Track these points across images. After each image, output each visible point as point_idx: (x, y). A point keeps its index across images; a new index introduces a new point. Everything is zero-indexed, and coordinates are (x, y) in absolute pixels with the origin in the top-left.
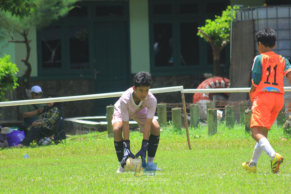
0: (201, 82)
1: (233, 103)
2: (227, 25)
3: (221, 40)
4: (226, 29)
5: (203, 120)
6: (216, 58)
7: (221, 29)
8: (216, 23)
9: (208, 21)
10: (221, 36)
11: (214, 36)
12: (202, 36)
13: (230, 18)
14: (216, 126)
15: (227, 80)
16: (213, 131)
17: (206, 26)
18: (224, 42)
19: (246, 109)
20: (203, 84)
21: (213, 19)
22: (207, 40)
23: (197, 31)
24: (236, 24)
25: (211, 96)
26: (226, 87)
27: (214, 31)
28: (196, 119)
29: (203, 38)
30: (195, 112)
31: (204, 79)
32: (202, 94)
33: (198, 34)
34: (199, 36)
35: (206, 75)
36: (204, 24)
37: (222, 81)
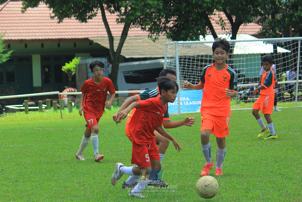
0: (63, 90)
1: (79, 99)
2: (74, 66)
3: (72, 72)
4: (74, 67)
5: (66, 107)
6: (70, 79)
7: (72, 67)
8: (70, 65)
9: (66, 64)
10: (72, 70)
11: (69, 70)
12: (64, 70)
13: (76, 63)
14: (72, 109)
15: (75, 89)
16: (71, 111)
18: (73, 73)
20: (65, 91)
21: (69, 63)
22: (66, 72)
24: (79, 66)
25: (68, 96)
26: (74, 92)
27: (69, 68)
28: (63, 106)
29: (64, 72)
30: (63, 103)
31: (64, 89)
32: (64, 95)
33: (62, 69)
34: (62, 71)
35: (66, 87)
36: (64, 65)
37: (73, 90)
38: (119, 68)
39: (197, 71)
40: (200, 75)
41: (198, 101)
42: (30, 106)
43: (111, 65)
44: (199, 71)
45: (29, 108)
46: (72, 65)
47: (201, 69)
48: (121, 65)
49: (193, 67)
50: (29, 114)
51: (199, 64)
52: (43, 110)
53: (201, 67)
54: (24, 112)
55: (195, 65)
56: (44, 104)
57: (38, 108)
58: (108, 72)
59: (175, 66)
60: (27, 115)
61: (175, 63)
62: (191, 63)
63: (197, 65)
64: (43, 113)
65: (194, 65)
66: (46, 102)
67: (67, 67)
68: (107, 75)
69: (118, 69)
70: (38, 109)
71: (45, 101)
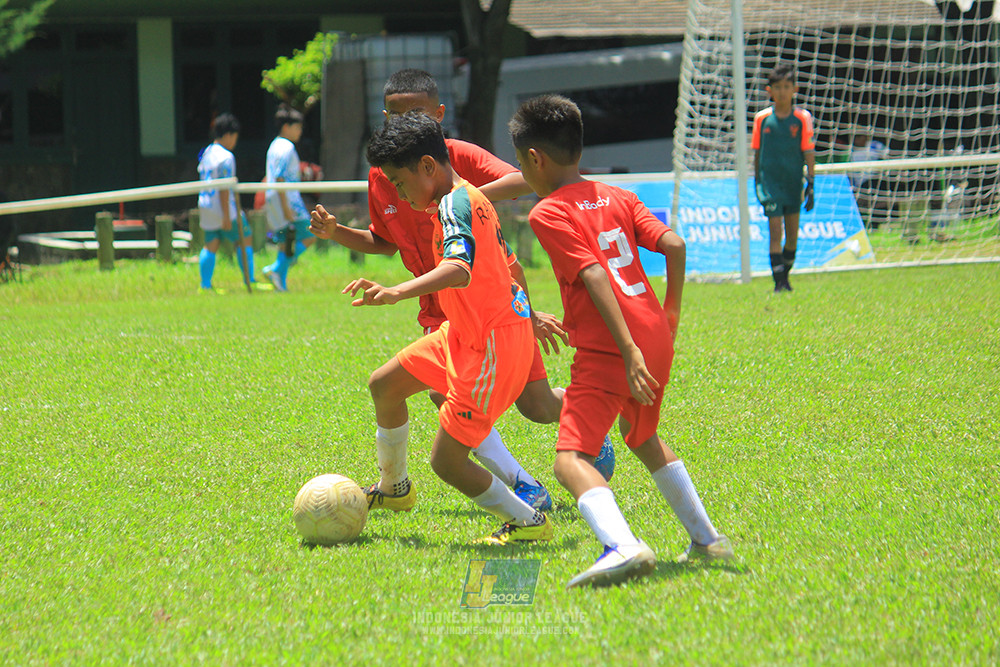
2: (315, 69)
3: (306, 95)
4: (313, 74)
7: (304, 75)
8: (296, 64)
9: (282, 60)
10: (305, 87)
11: (293, 89)
12: (270, 88)
13: (320, 57)
15: (317, 168)
17: (278, 70)
18: (311, 100)
19: (351, 219)
21: (291, 56)
22: (279, 94)
23: (261, 79)
24: (332, 68)
26: (314, 179)
27: (292, 80)
28: (260, 239)
29: (272, 94)
30: (258, 226)
33: (264, 84)
34: (265, 90)
36: (273, 65)
37: (308, 171)
38: (502, 78)
39: (820, 93)
40: (832, 110)
41: (829, 224)
42: (121, 236)
43: (466, 69)
44: (829, 96)
45: (118, 245)
46: (306, 64)
47: (839, 87)
48: (509, 66)
49: (806, 80)
50: (115, 273)
51: (832, 64)
52: (176, 255)
53: (840, 79)
54: (95, 263)
55: (814, 69)
56: (177, 228)
57: (153, 244)
58: (454, 96)
59: (730, 74)
60: (107, 274)
61: (730, 63)
62: (796, 62)
63: (822, 71)
64: (176, 270)
65: (808, 69)
66: (187, 221)
67: (285, 71)
68: (451, 108)
69: (497, 84)
70: (152, 250)
71: (184, 216)
